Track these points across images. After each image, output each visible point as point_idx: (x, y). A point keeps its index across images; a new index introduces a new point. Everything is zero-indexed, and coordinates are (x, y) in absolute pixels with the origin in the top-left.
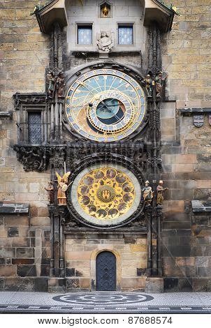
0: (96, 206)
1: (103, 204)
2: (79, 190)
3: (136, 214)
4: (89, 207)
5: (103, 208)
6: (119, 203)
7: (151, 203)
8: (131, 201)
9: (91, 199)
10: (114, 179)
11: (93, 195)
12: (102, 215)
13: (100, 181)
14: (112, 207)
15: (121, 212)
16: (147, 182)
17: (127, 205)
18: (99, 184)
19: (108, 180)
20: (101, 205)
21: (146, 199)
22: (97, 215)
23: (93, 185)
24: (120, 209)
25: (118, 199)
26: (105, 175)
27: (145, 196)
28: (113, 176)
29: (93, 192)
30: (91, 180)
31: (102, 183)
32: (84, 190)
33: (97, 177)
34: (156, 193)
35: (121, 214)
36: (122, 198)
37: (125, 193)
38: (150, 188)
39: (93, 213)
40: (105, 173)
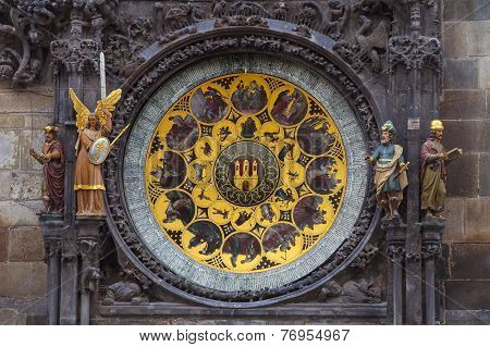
0: (198, 202)
1: (224, 205)
2: (166, 127)
3: (348, 251)
4: (173, 198)
5: (218, 220)
6: (275, 221)
7: (403, 209)
8: (318, 229)
9: (190, 173)
10: (293, 130)
11: (202, 158)
12: (203, 246)
13: (243, 120)
14: (246, 227)
15: (270, 256)
16: (388, 125)
17: (299, 240)
18: (236, 131)
19: (272, 126)
20: (215, 207)
21: (385, 194)
22: (187, 237)
23: (218, 126)
24: (271, 244)
25: (278, 206)
26: (270, 106)
27: (381, 179)
28: (294, 120)
29: (207, 149)
30: (215, 106)
31: (249, 129)
32: (181, 130)
33: (242, 101)
34: (418, 166)
35: (266, 263)
36: (292, 205)
37: (307, 191)
38: (399, 150)
39: (177, 225)
40: (272, 99)
